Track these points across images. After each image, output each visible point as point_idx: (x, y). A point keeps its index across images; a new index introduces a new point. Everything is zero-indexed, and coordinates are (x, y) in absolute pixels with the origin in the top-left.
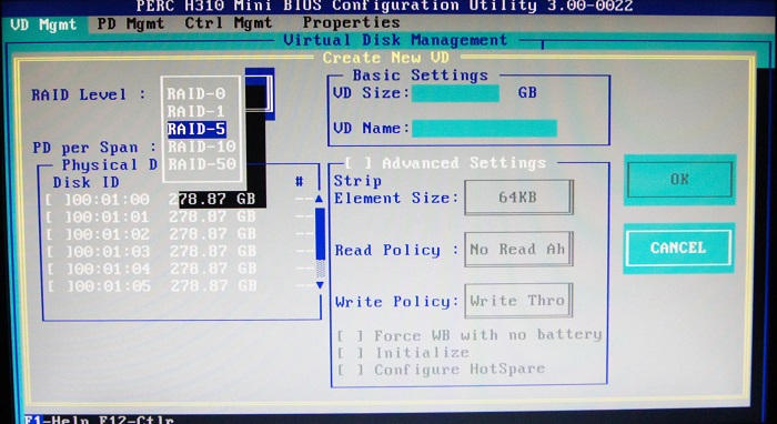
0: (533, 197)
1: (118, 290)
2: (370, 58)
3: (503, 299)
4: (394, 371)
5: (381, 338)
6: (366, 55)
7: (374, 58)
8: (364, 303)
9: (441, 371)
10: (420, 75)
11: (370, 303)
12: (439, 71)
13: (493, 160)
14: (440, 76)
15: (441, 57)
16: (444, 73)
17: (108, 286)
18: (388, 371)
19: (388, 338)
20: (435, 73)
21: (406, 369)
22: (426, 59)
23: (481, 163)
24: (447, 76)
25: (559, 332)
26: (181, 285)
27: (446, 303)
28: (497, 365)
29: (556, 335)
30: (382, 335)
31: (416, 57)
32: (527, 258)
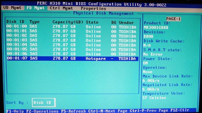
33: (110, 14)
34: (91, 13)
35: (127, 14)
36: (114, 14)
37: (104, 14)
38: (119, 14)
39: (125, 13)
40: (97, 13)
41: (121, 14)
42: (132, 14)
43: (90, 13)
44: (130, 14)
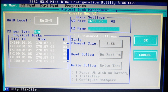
0: (114, 44)
1: (25, 62)
2: (79, 14)
3: (107, 65)
4: (83, 80)
5: (81, 73)
6: (78, 13)
7: (80, 13)
8: (77, 65)
9: (94, 80)
10: (90, 17)
11: (79, 65)
12: (94, 17)
13: (105, 36)
14: (94, 18)
15: (95, 14)
16: (95, 17)
17: (23, 61)
18: (82, 80)
19: (82, 73)
20: (93, 17)
21: (86, 80)
22: (91, 14)
23: (103, 36)
24: (96, 18)
25: (119, 72)
26: (38, 61)
27: (95, 66)
28: (105, 79)
29: (118, 73)
30: (81, 72)
31: (89, 13)
32: (112, 57)
33: (89, 10)
34: (74, 10)
35: (103, 10)
36: (92, 10)
37: (84, 10)
38: (96, 10)
39: (101, 10)
40: (79, 10)
41: (99, 10)
42: (107, 10)
43: (72, 10)
44: (106, 10)
